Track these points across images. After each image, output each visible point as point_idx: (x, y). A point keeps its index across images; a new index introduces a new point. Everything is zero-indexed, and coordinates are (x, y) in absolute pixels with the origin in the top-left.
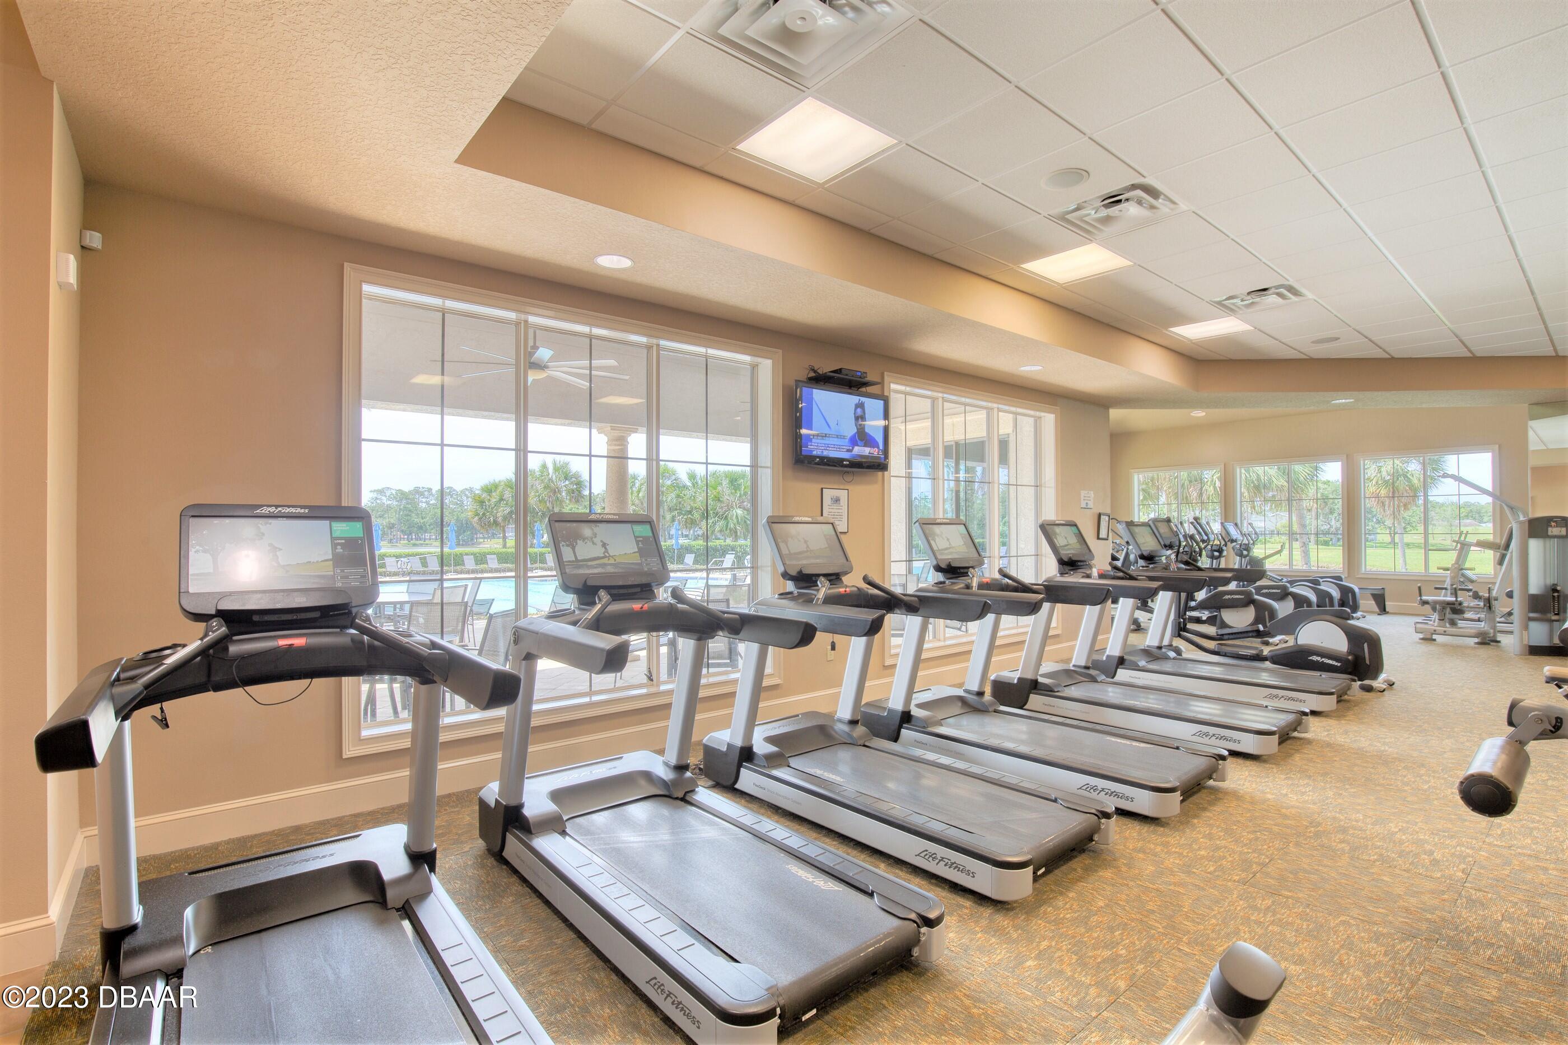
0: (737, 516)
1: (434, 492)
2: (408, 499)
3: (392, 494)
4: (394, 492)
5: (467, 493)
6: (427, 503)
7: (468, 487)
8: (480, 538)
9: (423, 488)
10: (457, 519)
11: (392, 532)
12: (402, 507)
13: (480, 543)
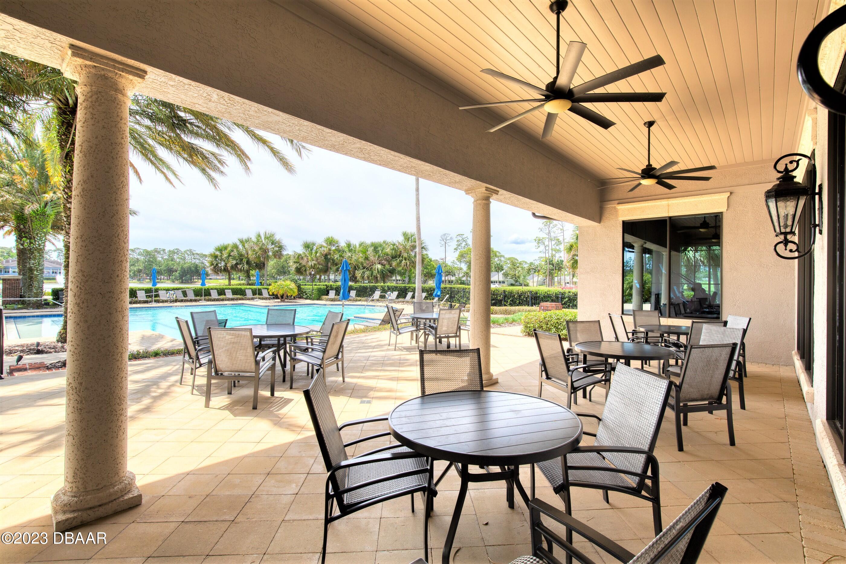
0: (378, 269)
1: (166, 251)
2: (151, 256)
3: (140, 252)
4: (142, 251)
5: (188, 252)
6: (162, 258)
7: (188, 249)
8: (196, 279)
9: (160, 249)
10: (182, 268)
11: (140, 274)
12: (146, 260)
13: (196, 282)
